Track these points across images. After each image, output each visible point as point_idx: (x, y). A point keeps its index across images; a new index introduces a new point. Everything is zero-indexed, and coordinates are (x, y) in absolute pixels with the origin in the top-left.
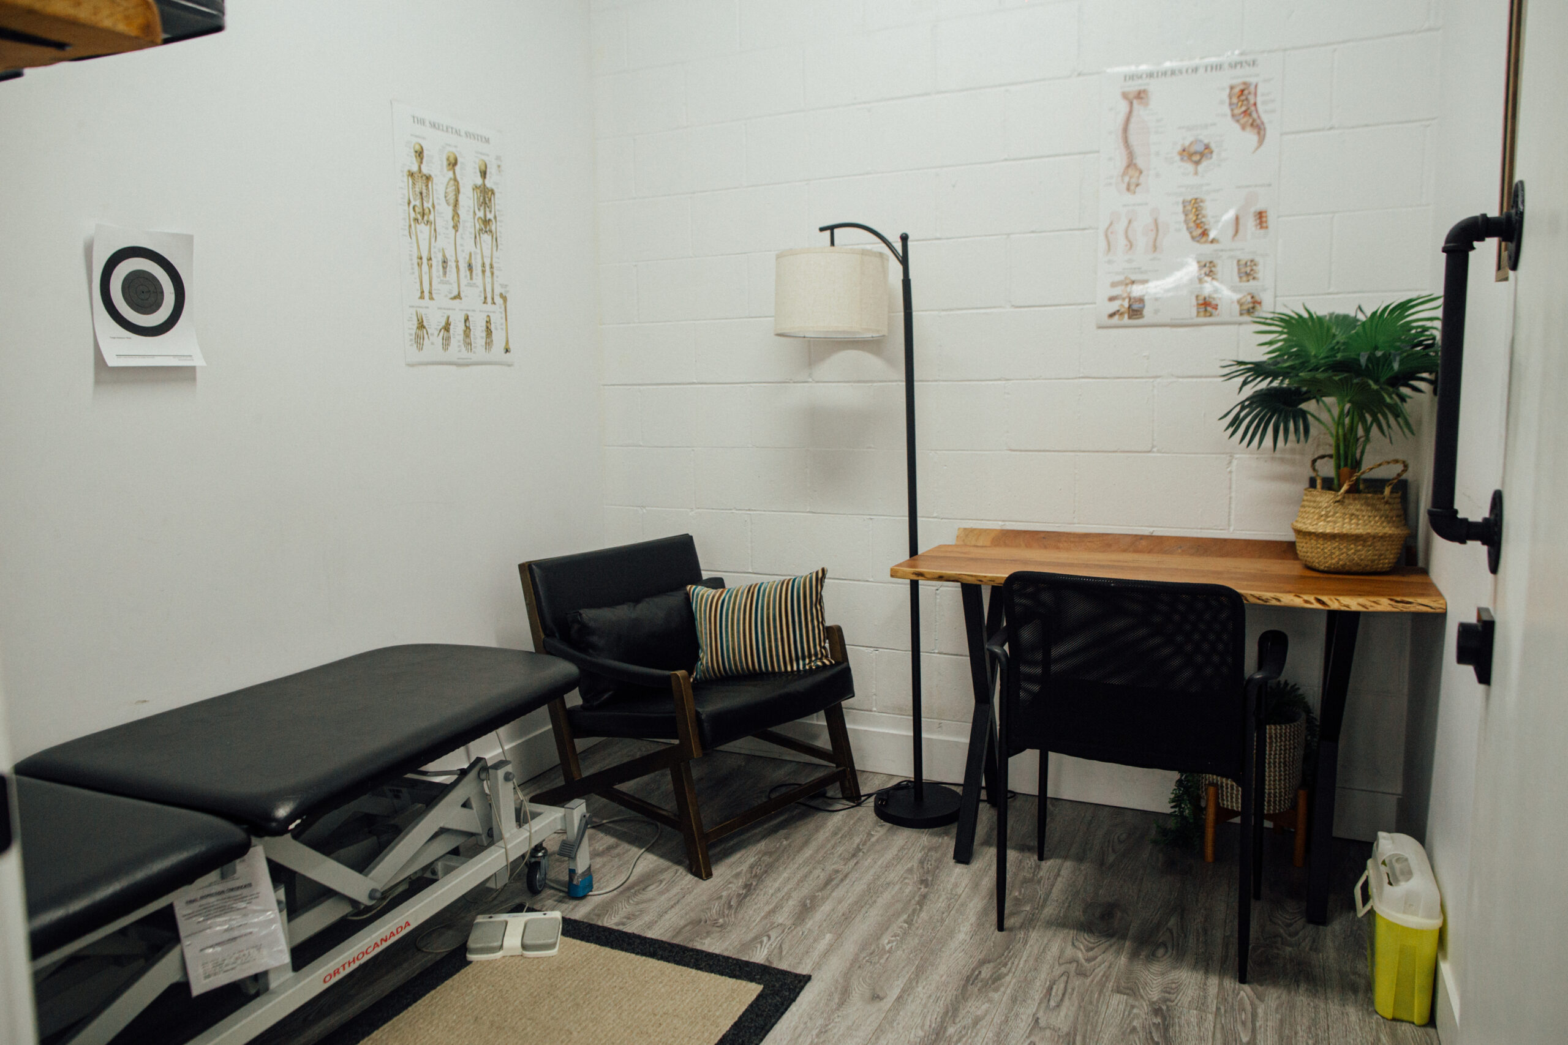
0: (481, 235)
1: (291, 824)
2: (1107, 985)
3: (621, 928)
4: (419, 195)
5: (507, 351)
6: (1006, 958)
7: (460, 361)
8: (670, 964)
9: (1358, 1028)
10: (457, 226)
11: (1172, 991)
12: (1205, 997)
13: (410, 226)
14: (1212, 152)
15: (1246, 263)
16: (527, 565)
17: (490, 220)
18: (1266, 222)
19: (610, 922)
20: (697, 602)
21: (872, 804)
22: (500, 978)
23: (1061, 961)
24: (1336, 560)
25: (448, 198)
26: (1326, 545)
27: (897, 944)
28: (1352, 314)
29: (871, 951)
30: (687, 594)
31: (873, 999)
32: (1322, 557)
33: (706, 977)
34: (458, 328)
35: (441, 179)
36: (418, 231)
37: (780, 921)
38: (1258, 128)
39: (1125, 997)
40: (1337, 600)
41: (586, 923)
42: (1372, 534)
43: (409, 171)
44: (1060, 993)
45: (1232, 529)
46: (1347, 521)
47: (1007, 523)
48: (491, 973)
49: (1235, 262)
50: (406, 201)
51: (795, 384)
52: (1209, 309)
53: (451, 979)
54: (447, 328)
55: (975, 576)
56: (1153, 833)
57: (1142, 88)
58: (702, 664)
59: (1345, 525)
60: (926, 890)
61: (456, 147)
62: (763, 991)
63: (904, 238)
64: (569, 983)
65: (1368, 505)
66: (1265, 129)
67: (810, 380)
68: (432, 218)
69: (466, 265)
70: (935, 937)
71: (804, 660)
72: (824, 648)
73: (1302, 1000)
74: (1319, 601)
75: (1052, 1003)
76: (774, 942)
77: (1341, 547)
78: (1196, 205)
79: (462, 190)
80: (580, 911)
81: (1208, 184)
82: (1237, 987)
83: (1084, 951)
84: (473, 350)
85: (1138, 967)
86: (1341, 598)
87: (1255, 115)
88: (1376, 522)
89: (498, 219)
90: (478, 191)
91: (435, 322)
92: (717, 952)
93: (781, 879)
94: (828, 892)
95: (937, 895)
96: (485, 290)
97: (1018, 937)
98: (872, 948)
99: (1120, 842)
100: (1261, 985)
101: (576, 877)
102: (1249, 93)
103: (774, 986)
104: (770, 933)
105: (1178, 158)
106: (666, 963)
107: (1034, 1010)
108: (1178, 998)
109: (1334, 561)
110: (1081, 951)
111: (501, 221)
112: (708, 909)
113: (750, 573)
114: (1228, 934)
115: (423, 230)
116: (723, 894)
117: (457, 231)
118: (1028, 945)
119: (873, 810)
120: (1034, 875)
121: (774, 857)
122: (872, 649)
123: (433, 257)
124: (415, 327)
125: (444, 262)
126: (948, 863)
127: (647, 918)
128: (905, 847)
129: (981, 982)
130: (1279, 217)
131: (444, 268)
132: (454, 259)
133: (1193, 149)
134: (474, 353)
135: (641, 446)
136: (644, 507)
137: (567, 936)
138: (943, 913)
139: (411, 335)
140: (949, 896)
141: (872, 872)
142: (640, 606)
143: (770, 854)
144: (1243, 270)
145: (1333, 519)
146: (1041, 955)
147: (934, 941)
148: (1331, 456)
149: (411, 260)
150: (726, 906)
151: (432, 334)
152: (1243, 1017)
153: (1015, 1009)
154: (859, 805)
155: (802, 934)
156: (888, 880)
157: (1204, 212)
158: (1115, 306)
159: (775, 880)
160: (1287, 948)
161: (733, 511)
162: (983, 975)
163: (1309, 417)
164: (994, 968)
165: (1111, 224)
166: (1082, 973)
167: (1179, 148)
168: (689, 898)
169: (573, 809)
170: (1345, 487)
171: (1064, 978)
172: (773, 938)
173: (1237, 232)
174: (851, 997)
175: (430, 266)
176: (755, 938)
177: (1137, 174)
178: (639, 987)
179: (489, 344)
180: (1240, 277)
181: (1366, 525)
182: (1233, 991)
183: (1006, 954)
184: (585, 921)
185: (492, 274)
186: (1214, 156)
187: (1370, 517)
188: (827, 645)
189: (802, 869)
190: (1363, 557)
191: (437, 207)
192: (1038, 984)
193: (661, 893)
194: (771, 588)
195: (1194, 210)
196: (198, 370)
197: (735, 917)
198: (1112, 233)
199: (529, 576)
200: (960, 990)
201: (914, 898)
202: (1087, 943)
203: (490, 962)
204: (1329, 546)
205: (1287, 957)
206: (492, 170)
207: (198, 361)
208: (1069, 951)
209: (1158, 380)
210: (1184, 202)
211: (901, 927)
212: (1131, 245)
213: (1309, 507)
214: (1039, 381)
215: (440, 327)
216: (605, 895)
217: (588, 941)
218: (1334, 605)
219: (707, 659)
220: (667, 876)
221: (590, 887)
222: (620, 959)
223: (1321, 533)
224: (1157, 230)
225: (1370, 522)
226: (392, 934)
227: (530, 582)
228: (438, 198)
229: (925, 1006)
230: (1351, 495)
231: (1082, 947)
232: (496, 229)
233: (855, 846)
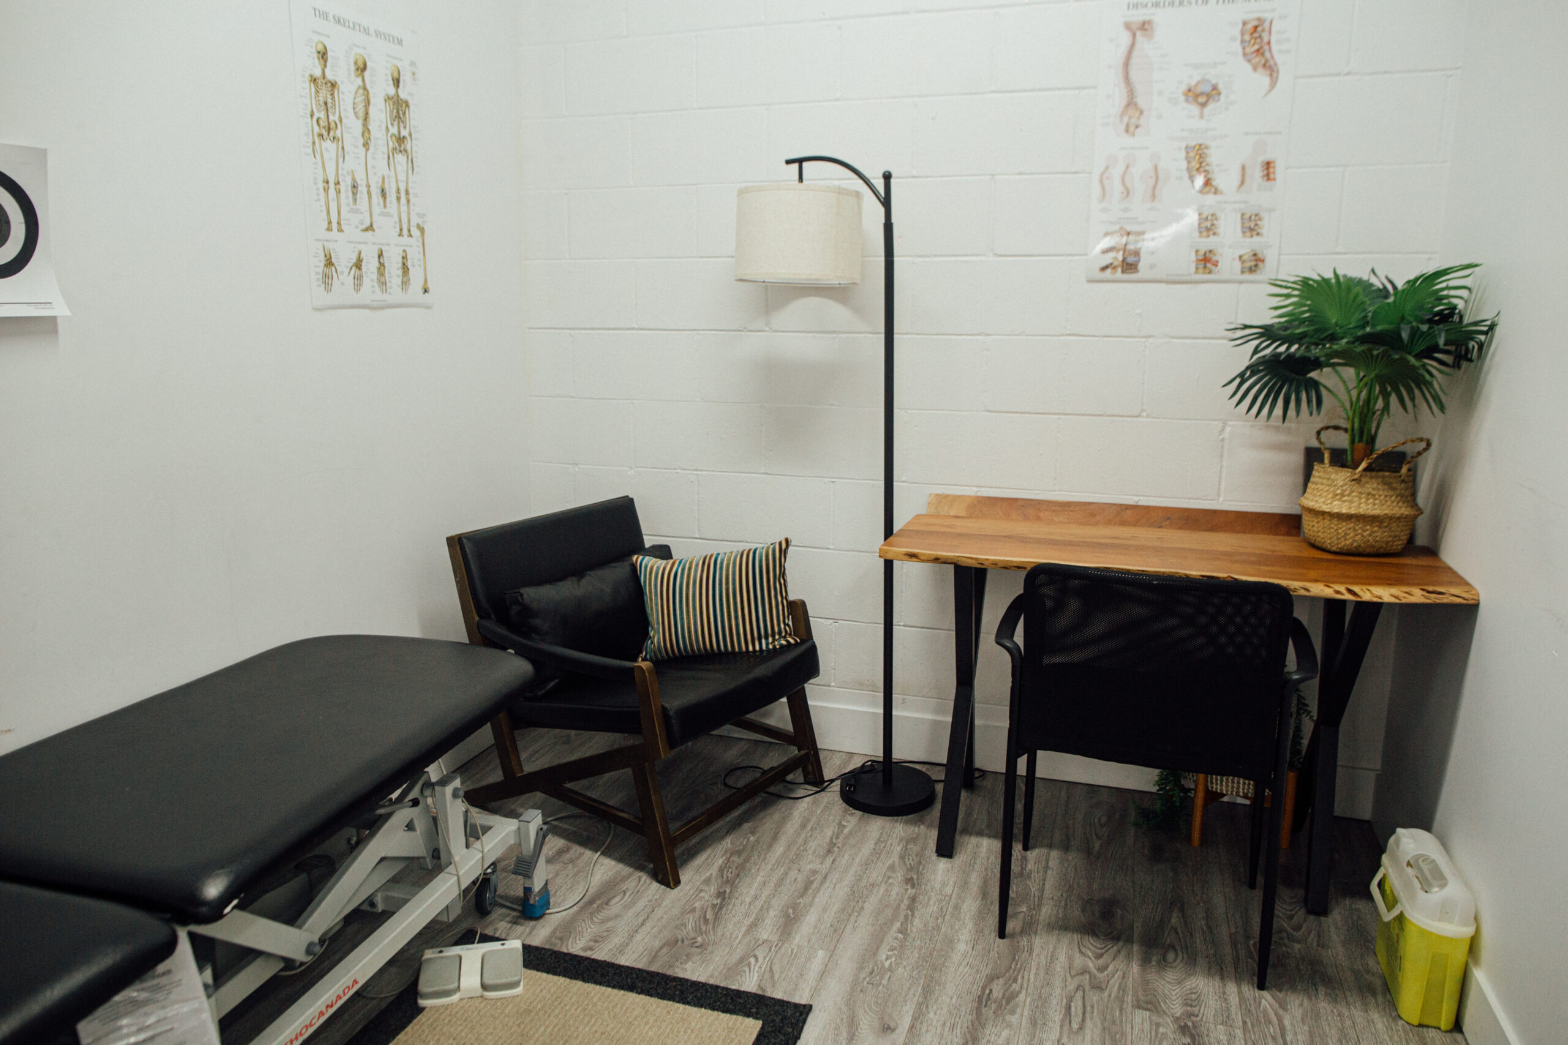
0: (395, 155)
1: (227, 906)
2: (1125, 999)
3: (588, 954)
4: (323, 105)
5: (426, 291)
6: (1014, 971)
7: (375, 304)
8: (653, 998)
9: (1386, 1037)
10: (367, 143)
11: (1194, 1004)
12: (1228, 1009)
13: (314, 143)
14: (1219, 94)
15: (1250, 217)
16: (456, 539)
17: (404, 137)
18: (1274, 173)
19: (576, 947)
20: (645, 575)
21: (838, 788)
22: (461, 1028)
23: (1073, 973)
24: (1351, 541)
25: (356, 110)
26: (1340, 526)
27: (896, 959)
28: (1365, 277)
29: (869, 971)
30: (633, 567)
31: (883, 1030)
32: (1335, 538)
33: (697, 1013)
34: (370, 266)
35: (348, 86)
36: (323, 149)
37: (765, 937)
38: (1270, 68)
39: (1147, 1012)
40: (1369, 590)
41: (550, 950)
42: (1390, 515)
43: (311, 76)
44: (1080, 1012)
45: (1221, 499)
46: (1363, 500)
47: (983, 489)
48: (449, 1021)
49: (1239, 216)
50: (309, 112)
51: (750, 333)
52: (1209, 265)
53: (403, 1033)
54: (358, 265)
55: (976, 559)
56: (1132, 815)
57: (1147, 18)
58: (652, 642)
59: (1362, 505)
60: (914, 891)
61: (364, 48)
62: (762, 1028)
63: (887, 177)
64: (542, 1029)
65: (1385, 484)
66: (1278, 72)
67: (767, 329)
68: (338, 133)
69: (379, 191)
70: (934, 950)
71: (767, 638)
72: (788, 625)
73: (1324, 1005)
74: (1350, 591)
75: (1075, 1026)
76: (763, 963)
77: (1357, 528)
78: (1200, 152)
79: (372, 101)
80: (540, 934)
81: (1214, 129)
82: (1257, 994)
83: (1093, 959)
84: (389, 290)
85: (1152, 975)
86: (1372, 588)
87: (1267, 55)
88: (1393, 502)
89: (413, 136)
90: (391, 103)
91: (344, 259)
92: (702, 979)
93: (756, 884)
94: (810, 899)
95: (926, 897)
96: (400, 221)
97: (1021, 944)
98: (871, 966)
99: (1102, 826)
100: (1280, 991)
101: (533, 896)
102: (1263, 30)
103: (773, 1021)
104: (756, 952)
105: (1182, 98)
106: (648, 998)
107: (1058, 1035)
108: (1201, 1011)
109: (1348, 542)
110: (1091, 959)
111: (417, 139)
112: (682, 925)
113: (697, 538)
114: (1233, 931)
115: (329, 147)
116: (695, 905)
117: (367, 150)
118: (1034, 954)
119: (839, 796)
120: (1022, 868)
121: (744, 855)
122: (831, 621)
123: (340, 180)
124: (322, 264)
125: (354, 187)
126: (930, 857)
127: (616, 940)
128: (882, 839)
129: (995, 1002)
130: (1287, 169)
131: (354, 194)
132: (364, 183)
133: (1200, 89)
134: (390, 293)
135: (572, 397)
136: (577, 465)
137: (531, 969)
138: (937, 919)
139: (317, 273)
140: (939, 897)
141: (852, 871)
142: (584, 581)
143: (739, 853)
144: (1247, 224)
145: (1350, 498)
146: (1050, 966)
147: (935, 953)
148: (1346, 430)
149: (316, 183)
150: (702, 919)
151: (342, 273)
152: (1272, 1031)
153: (1037, 1035)
154: (823, 790)
155: (792, 953)
156: (871, 880)
157: (1208, 159)
158: (1108, 259)
159: (750, 885)
160: (1295, 944)
161: (678, 471)
162: (995, 995)
163: (1322, 389)
164: (1005, 984)
165: (1107, 168)
166: (1098, 987)
167: (1184, 88)
168: (659, 912)
169: (529, 822)
170: (1363, 465)
171: (1080, 993)
172: (760, 959)
173: (1242, 182)
174: (859, 1030)
175: (338, 192)
176: (741, 960)
177: (1137, 114)
178: (622, 1031)
179: (405, 284)
180: (1244, 232)
181: (1383, 505)
182: (1255, 1001)
183: (1013, 966)
184: (547, 947)
185: (408, 201)
186: (1222, 97)
187: (1386, 496)
188: (790, 623)
189: (777, 871)
190: (1378, 539)
191: (344, 120)
192: (1054, 1002)
193: (627, 907)
194: (729, 560)
195: (1198, 157)
196: (59, 321)
197: (714, 934)
198: (1107, 178)
199: (459, 551)
200: (974, 1013)
201: (902, 901)
202: (1094, 949)
203: (446, 1007)
204: (1344, 527)
205: (1298, 956)
206: (405, 78)
207: (60, 309)
208: (1079, 961)
209: (1151, 340)
210: (1187, 148)
211: (896, 938)
212: (1127, 192)
213: (1322, 484)
214: (1021, 337)
215: (351, 265)
216: (565, 913)
217: (555, 974)
218: (1366, 596)
219: (659, 638)
220: (630, 885)
221: (547, 905)
222: (595, 994)
223: (1337, 513)
224: (1157, 178)
225: (1386, 501)
226: (339, 997)
227: (461, 557)
228: (345, 110)
229: (942, 1035)
230: (1368, 474)
231: (1090, 954)
232: (411, 147)
233: (828, 840)
